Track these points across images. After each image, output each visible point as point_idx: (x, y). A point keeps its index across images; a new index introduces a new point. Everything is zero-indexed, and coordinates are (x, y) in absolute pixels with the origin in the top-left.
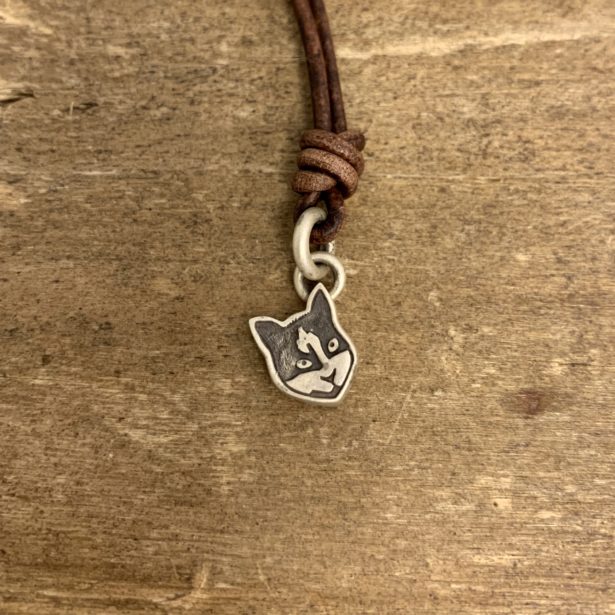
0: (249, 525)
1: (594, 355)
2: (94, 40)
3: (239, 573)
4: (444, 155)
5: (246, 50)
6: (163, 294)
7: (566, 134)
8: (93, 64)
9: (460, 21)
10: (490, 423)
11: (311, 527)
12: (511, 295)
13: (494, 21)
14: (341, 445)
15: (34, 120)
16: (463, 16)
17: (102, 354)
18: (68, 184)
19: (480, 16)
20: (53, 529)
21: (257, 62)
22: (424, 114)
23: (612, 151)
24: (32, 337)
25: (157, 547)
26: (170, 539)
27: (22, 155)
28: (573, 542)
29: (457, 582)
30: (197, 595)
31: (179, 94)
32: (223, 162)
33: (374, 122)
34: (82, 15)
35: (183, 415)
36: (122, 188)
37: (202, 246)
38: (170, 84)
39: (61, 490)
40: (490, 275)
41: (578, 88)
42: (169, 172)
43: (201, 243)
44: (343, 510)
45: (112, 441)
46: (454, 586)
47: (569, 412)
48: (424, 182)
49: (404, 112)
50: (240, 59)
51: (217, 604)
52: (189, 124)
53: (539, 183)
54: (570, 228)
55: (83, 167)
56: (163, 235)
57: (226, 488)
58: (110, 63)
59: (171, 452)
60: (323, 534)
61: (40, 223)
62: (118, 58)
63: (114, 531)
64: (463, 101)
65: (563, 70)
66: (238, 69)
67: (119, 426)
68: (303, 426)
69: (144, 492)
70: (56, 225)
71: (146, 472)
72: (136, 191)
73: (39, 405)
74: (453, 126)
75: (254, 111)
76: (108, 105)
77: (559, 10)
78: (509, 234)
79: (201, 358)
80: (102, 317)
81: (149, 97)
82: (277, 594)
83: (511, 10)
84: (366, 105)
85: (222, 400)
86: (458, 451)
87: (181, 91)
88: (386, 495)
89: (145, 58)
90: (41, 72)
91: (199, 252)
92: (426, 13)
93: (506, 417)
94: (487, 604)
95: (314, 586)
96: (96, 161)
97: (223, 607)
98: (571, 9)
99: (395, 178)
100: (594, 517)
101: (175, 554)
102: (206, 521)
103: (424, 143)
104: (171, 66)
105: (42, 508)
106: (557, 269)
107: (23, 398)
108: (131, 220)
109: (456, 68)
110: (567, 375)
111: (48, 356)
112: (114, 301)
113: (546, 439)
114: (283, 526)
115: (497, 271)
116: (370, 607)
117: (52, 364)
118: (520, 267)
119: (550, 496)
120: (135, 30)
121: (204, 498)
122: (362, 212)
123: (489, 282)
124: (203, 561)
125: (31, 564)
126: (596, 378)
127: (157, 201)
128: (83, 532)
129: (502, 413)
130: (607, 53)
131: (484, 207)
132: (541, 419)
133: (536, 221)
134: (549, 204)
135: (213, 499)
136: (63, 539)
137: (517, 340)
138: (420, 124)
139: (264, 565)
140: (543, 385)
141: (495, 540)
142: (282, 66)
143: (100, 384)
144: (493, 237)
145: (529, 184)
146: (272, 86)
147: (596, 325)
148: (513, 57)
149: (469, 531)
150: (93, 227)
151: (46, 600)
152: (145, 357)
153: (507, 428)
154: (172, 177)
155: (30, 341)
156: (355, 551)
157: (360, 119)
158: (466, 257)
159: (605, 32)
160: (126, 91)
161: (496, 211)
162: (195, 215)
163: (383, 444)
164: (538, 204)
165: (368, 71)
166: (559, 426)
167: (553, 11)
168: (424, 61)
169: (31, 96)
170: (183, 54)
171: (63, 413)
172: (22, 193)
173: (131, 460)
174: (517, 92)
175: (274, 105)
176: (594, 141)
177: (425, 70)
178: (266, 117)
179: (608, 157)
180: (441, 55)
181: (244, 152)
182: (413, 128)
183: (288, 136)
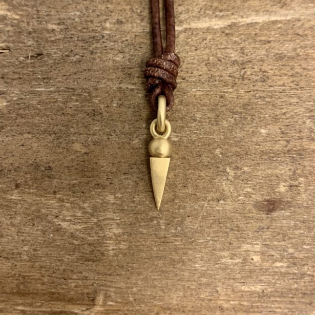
0: (124, 271)
1: (301, 181)
2: (41, 21)
3: (119, 297)
4: (222, 79)
5: (119, 26)
6: (78, 151)
7: (284, 68)
8: (40, 34)
9: (229, 11)
10: (249, 217)
11: (157, 272)
12: (258, 151)
13: (246, 10)
14: (172, 229)
15: (11, 62)
16: (230, 8)
17: (46, 182)
18: (28, 95)
19: (238, 8)
20: (22, 274)
21: (125, 32)
22: (211, 58)
23: (308, 76)
24: (10, 174)
25: (76, 284)
26: (82, 279)
27: (4, 80)
28: (293, 279)
29: (233, 300)
30: (98, 308)
31: (85, 49)
32: (108, 83)
33: (186, 62)
34: (35, 8)
35: (89, 214)
36: (56, 97)
37: (98, 126)
38: (80, 44)
39: (26, 253)
40: (247, 140)
41: (290, 44)
42: (80, 88)
43: (97, 125)
44: (173, 263)
45: (52, 228)
46: (231, 302)
47: (289, 211)
48: (212, 93)
49: (201, 57)
50: (116, 31)
51: (109, 313)
52: (90, 64)
53: (271, 93)
54: (288, 116)
55: (36, 86)
56: (78, 121)
57: (112, 252)
58: (49, 33)
59: (83, 233)
60: (163, 275)
61: (14, 115)
62: (54, 30)
63: (54, 275)
64: (232, 51)
65: (282, 35)
66: (115, 36)
67: (56, 220)
68: (152, 219)
69: (69, 254)
70: (22, 117)
71: (70, 244)
72: (63, 99)
73: (14, 210)
74: (226, 64)
75: (123, 57)
76: (49, 55)
77: (279, 5)
78: (256, 119)
79: (98, 185)
80: (46, 163)
81: (70, 50)
82: (139, 308)
83: (254, 5)
84: (181, 54)
85: (109, 206)
86: (232, 231)
87: (86, 47)
88: (195, 255)
89: (68, 30)
90: (14, 38)
91: (96, 130)
92: (211, 6)
93: (257, 214)
95: (159, 303)
96: (42, 83)
98: (285, 4)
99: (197, 91)
100: (304, 265)
101: (86, 287)
102: (101, 269)
103: (211, 73)
104: (80, 34)
105: (16, 263)
106: (281, 137)
107: (6, 206)
108: (61, 113)
109: (227, 34)
110: (288, 191)
111: (19, 184)
112: (52, 155)
113: (278, 225)
114: (142, 272)
115: (251, 138)
117: (21, 188)
118: (263, 136)
119: (281, 255)
120: (62, 16)
121: (100, 258)
122: (180, 109)
123: (247, 144)
124: (100, 290)
125: (10, 293)
126: (303, 193)
127: (74, 104)
128: (38, 276)
129: (254, 212)
130: (304, 26)
131: (243, 106)
132: (275, 214)
133: (271, 112)
134: (277, 103)
135: (105, 257)
136: (27, 279)
137: (262, 174)
138: (209, 63)
139: (133, 292)
140: (276, 197)
141: (253, 278)
142: (138, 34)
143: (46, 198)
144: (248, 121)
145: (266, 93)
146: (133, 44)
147: (302, 165)
148: (256, 29)
149: (239, 273)
150: (42, 117)
151: (19, 312)
152: (69, 184)
153: (257, 219)
154: (82, 92)
155: (9, 176)
156: (179, 284)
158: (234, 131)
159: (302, 16)
160: (58, 47)
161: (249, 108)
162: (94, 110)
163: (193, 229)
164: (271, 104)
165: (182, 36)
166: (284, 218)
167: (276, 5)
168: (211, 31)
169: (9, 50)
170: (87, 29)
171: (27, 214)
172: (4, 100)
173: (62, 238)
174: (259, 46)
175: (134, 54)
176: (299, 71)
177: (212, 36)
178: (129, 60)
179: (307, 79)
180: (219, 28)
181: (118, 78)
182: (206, 65)
183: (141, 70)
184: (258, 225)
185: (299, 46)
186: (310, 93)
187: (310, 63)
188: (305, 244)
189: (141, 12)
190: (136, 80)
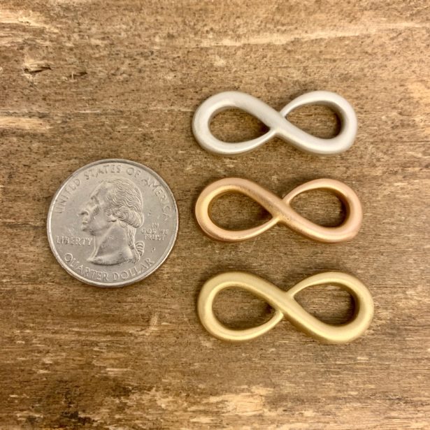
0: (179, 293)
2: (83, 36)
3: (174, 317)
5: (170, 41)
7: (349, 90)
8: (83, 50)
9: (292, 24)
13: (311, 25)
14: (226, 253)
16: (293, 22)
18: (73, 118)
19: (303, 22)
20: (75, 298)
21: (177, 48)
22: (271, 78)
23: (374, 99)
25: (130, 306)
26: (137, 302)
27: (46, 102)
30: (152, 329)
31: (132, 67)
33: (243, 82)
36: (103, 120)
37: (149, 152)
38: (127, 61)
41: (357, 64)
42: (129, 111)
43: (148, 150)
49: (260, 77)
50: (167, 46)
51: (163, 333)
52: (139, 84)
55: (81, 108)
56: (127, 146)
57: (166, 275)
58: (93, 49)
61: (59, 140)
62: (97, 46)
63: (108, 299)
65: (349, 53)
66: (166, 52)
70: (68, 141)
74: (287, 85)
75: (175, 76)
76: (94, 73)
77: (347, 19)
81: (116, 68)
83: (321, 18)
84: (239, 73)
86: (286, 256)
87: (134, 65)
89: (113, 46)
90: (54, 55)
91: (147, 155)
92: (273, 20)
96: (87, 105)
97: (166, 334)
98: (355, 18)
102: (156, 292)
103: (271, 94)
104: (128, 51)
106: (341, 163)
108: (109, 138)
109: (289, 52)
120: (107, 30)
124: (155, 312)
125: (64, 316)
127: (122, 127)
128: (91, 299)
130: (374, 44)
135: (159, 281)
136: (81, 303)
137: (318, 200)
138: (269, 84)
142: (191, 50)
146: (186, 62)
148: (321, 46)
150: (88, 142)
151: (74, 333)
154: (131, 114)
156: (233, 306)
157: (235, 80)
160: (103, 65)
162: (144, 135)
163: (247, 253)
165: (240, 53)
167: (345, 19)
168: (272, 47)
169: (49, 68)
172: (47, 123)
174: (322, 65)
175: (187, 73)
176: (365, 93)
177: (272, 53)
178: (182, 80)
179: (372, 102)
180: (281, 44)
181: (170, 100)
182: (265, 86)
183: (194, 90)
184: (312, 250)
185: (366, 66)
187: (378, 85)
189: (195, 25)
190: (189, 102)
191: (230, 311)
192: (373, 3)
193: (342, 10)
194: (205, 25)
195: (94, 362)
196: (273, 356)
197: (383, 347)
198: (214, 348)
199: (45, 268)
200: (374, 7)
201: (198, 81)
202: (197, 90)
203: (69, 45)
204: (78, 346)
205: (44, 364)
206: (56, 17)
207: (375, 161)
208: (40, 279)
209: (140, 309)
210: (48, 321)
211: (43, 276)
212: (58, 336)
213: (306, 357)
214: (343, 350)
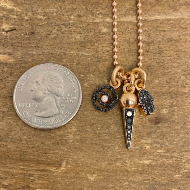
0: (77, 150)
1: (176, 109)
2: (34, 14)
3: (74, 163)
4: (136, 51)
5: (79, 18)
7: (172, 46)
8: (33, 21)
9: (143, 12)
10: (145, 126)
11: (95, 151)
13: (153, 12)
14: (103, 130)
15: (16, 37)
18: (26, 56)
19: (149, 10)
20: (22, 150)
21: (82, 22)
22: (131, 39)
23: (185, 52)
25: (51, 156)
26: (55, 154)
27: (13, 47)
28: (167, 158)
29: (134, 168)
30: (63, 169)
31: (59, 31)
34: (30, 6)
36: (42, 57)
38: (56, 28)
39: (25, 140)
41: (177, 33)
44: (103, 147)
46: (133, 168)
47: (167, 124)
48: (130, 59)
49: (125, 38)
50: (77, 21)
51: (68, 171)
52: (62, 40)
53: (163, 60)
54: (171, 73)
55: (31, 51)
57: (71, 140)
58: (38, 21)
60: (98, 153)
61: (18, 67)
62: (41, 19)
63: (39, 151)
65: (173, 27)
66: (77, 24)
68: (93, 125)
69: (48, 141)
70: (23, 68)
71: (49, 135)
72: (46, 59)
75: (81, 36)
76: (38, 33)
77: (172, 9)
78: (153, 74)
81: (50, 31)
82: (84, 169)
83: (158, 9)
87: (60, 30)
88: (115, 144)
89: (49, 19)
90: (18, 23)
94: (142, 174)
95: (95, 167)
96: (34, 49)
97: (69, 172)
99: (122, 57)
100: (173, 152)
102: (66, 149)
103: (131, 48)
104: (57, 22)
105: (19, 145)
106: (167, 85)
110: (167, 114)
113: (161, 131)
114: (86, 151)
115: (150, 85)
116: (110, 173)
118: (156, 84)
119: (161, 146)
120: (46, 11)
121: (65, 143)
124: (64, 160)
125: (16, 160)
126: (176, 115)
127: (52, 62)
128: (31, 151)
129: (148, 123)
130: (186, 23)
131: (147, 67)
132: (159, 125)
133: (162, 71)
134: (166, 66)
135: (67, 143)
136: (25, 153)
138: (130, 42)
139: (81, 161)
140: (161, 116)
141: (145, 157)
142: (89, 23)
145: (160, 60)
146: (87, 29)
147: (177, 100)
148: (158, 23)
149: (138, 154)
151: (20, 169)
153: (150, 127)
154: (57, 55)
156: (106, 158)
160: (43, 29)
161: (150, 68)
163: (115, 130)
164: (162, 66)
166: (165, 127)
167: (171, 10)
168: (132, 23)
169: (15, 30)
170: (60, 19)
172: (13, 58)
174: (158, 33)
175: (87, 35)
176: (180, 48)
177: (132, 26)
178: (84, 38)
179: (184, 53)
181: (78, 49)
182: (128, 43)
183: (90, 44)
184: (150, 130)
185: (182, 34)
186: (185, 61)
187: (187, 44)
188: (175, 141)
189: (92, 10)
190: (87, 50)
191: (104, 161)
192: (186, 2)
193: (169, 5)
194: (98, 11)
195: (30, 185)
196: (127, 187)
197: (187, 184)
198: (95, 181)
199: (7, 133)
200: (186, 4)
201: (92, 39)
202: (92, 44)
203: (26, 18)
204: (22, 176)
205: (3, 185)
206: (20, 3)
207: (184, 84)
208: (4, 139)
209: (56, 157)
210: (7, 162)
211: (6, 138)
212: (12, 170)
213: (144, 188)
214: (165, 185)
